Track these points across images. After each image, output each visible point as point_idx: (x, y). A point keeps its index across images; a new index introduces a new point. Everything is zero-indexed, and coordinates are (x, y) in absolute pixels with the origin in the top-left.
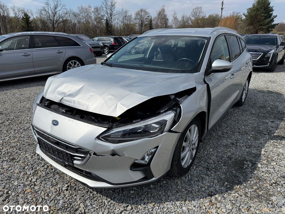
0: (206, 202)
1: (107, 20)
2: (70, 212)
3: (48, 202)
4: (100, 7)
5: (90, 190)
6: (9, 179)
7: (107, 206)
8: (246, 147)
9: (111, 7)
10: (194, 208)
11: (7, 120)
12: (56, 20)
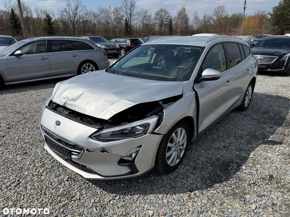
0: (185, 196)
1: (126, 20)
2: (68, 198)
3: (51, 189)
4: (119, 7)
5: (87, 181)
6: (21, 169)
7: (99, 195)
8: (236, 150)
9: (131, 7)
10: (173, 201)
11: (24, 119)
12: (76, 20)
